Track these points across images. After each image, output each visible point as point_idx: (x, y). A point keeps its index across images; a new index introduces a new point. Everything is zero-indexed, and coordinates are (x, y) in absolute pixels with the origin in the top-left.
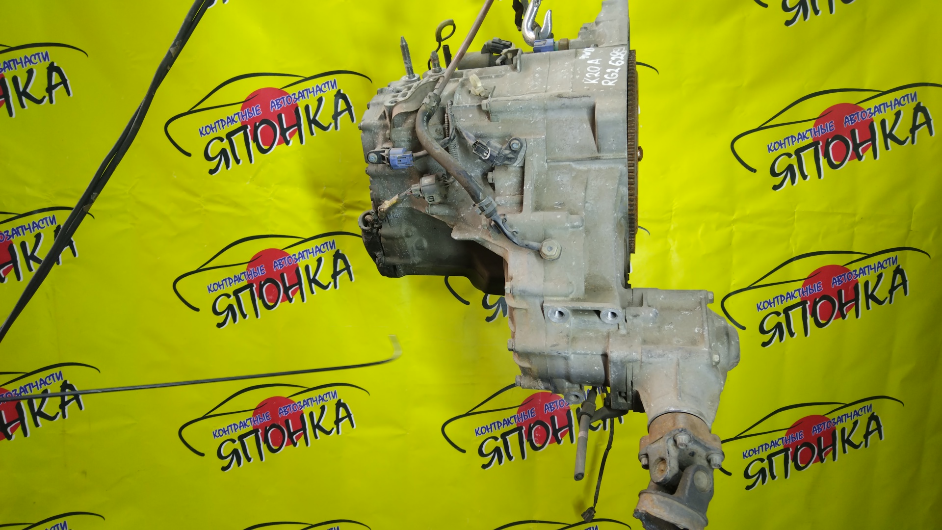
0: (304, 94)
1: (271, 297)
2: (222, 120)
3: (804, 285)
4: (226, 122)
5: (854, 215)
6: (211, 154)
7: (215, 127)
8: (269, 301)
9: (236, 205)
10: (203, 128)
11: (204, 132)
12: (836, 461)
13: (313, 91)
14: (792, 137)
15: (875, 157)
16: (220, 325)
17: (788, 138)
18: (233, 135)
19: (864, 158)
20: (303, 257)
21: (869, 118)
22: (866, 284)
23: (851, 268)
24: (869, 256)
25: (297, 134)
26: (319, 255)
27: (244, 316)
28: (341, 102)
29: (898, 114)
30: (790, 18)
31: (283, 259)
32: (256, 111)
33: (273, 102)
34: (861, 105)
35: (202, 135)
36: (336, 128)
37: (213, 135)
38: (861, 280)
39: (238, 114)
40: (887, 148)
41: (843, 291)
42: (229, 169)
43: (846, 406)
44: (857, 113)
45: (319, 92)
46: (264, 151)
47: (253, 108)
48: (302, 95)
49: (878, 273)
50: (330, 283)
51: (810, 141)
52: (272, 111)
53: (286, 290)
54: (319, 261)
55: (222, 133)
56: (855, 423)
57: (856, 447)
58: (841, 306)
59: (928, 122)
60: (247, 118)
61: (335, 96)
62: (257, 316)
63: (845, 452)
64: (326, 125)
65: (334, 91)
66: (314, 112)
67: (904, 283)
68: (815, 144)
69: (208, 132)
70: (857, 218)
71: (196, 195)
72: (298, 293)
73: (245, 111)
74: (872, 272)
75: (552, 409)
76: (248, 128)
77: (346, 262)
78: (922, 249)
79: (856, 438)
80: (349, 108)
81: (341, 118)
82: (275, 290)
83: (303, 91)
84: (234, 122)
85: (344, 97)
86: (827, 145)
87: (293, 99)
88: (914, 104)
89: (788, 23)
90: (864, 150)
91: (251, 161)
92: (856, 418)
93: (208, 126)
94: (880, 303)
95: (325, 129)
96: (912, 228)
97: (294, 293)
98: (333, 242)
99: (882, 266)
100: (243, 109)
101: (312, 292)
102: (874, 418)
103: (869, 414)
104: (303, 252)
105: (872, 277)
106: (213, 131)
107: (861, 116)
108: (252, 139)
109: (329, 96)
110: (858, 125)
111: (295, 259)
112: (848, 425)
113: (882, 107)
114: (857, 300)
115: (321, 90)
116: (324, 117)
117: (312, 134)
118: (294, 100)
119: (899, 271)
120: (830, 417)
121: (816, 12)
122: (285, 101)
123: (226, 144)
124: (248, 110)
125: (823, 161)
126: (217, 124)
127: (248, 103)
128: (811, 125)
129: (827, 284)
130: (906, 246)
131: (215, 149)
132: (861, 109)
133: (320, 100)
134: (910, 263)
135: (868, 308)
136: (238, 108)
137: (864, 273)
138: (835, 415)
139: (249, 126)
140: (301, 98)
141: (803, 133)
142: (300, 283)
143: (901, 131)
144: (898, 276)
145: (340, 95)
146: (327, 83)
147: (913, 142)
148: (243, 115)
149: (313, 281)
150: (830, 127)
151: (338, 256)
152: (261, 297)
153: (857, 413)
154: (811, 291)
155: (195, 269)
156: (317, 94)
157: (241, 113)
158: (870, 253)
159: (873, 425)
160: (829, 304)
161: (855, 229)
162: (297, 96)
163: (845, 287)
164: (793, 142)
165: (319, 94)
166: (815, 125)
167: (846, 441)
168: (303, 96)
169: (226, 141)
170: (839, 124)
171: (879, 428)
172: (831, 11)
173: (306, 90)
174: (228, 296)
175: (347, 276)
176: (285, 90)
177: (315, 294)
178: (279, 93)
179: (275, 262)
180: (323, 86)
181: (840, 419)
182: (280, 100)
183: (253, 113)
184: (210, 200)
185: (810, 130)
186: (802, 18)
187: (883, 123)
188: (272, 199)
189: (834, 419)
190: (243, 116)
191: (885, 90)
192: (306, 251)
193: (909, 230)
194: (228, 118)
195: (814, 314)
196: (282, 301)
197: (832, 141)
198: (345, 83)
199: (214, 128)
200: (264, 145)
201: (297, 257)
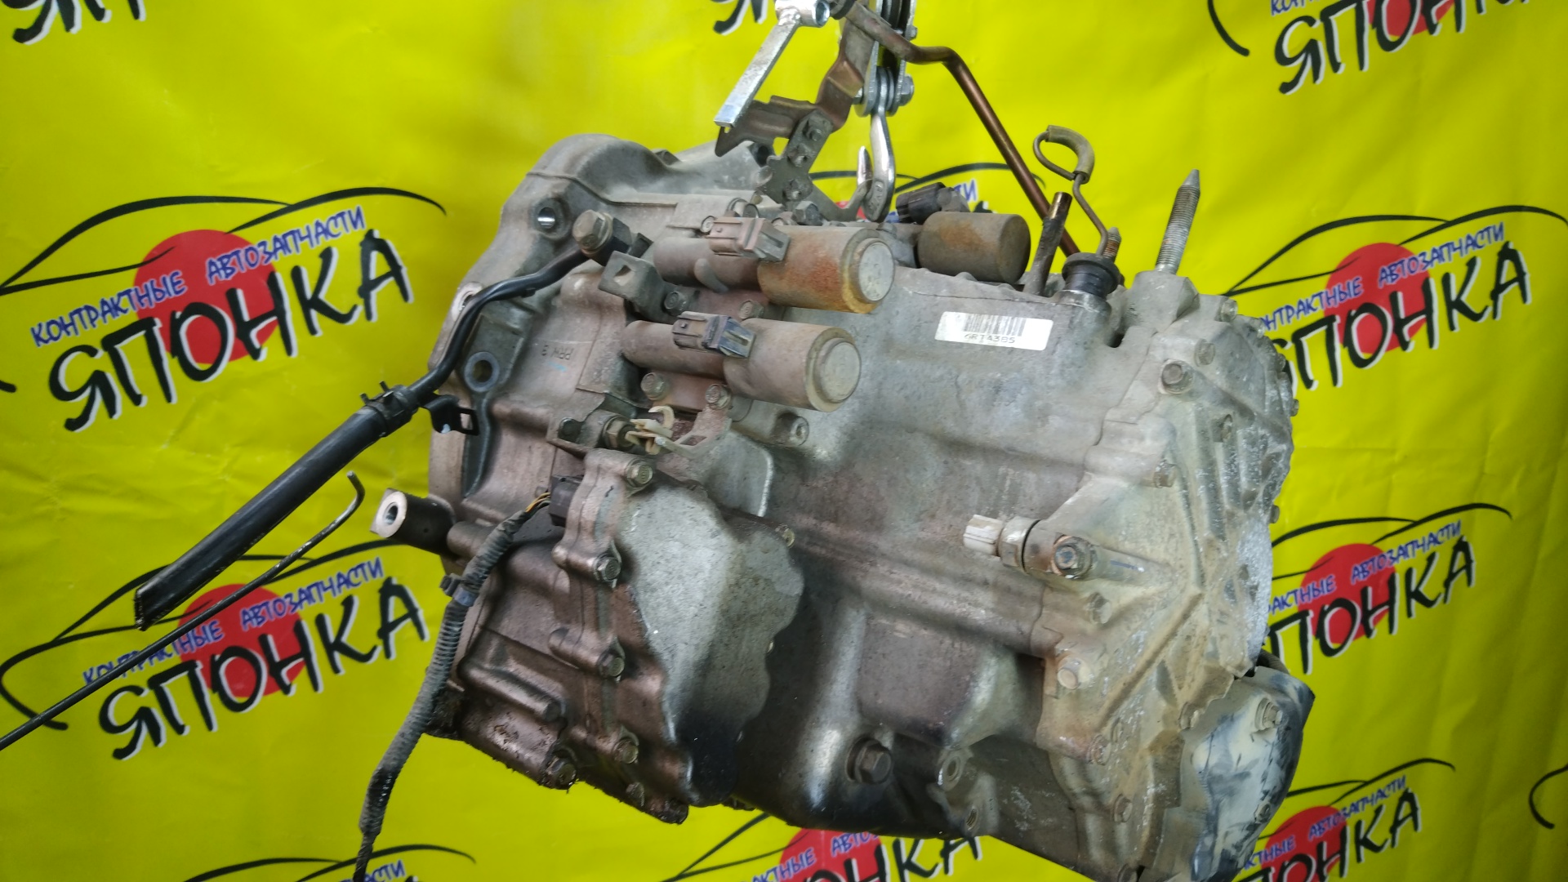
0: (286, 242)
1: (240, 686)
2: (88, 308)
3: (1304, 583)
4: (100, 311)
5: (1393, 451)
6: (67, 386)
7: (72, 324)
8: (237, 693)
9: (140, 496)
10: (40, 325)
11: (44, 335)
12: (1345, 876)
13: (309, 236)
14: (1288, 307)
15: (1431, 343)
16: (120, 754)
17: (1280, 311)
18: (120, 341)
19: (1411, 346)
20: (309, 598)
21: (1422, 271)
22: (1409, 574)
23: (1385, 546)
24: (1415, 524)
25: (276, 333)
26: (345, 591)
27: (179, 729)
28: (376, 257)
29: (1471, 264)
30: (1289, 79)
31: (263, 605)
32: (173, 286)
33: (212, 263)
34: (1409, 246)
35: (41, 343)
36: (369, 315)
37: (67, 342)
38: (1400, 567)
39: (127, 292)
40: (1452, 327)
41: (1370, 590)
42: (116, 417)
43: (1366, 783)
44: (1401, 262)
45: (322, 237)
46: (198, 376)
47: (164, 279)
48: (281, 244)
49: (1428, 553)
50: (374, 648)
51: (1318, 314)
52: (212, 282)
53: (275, 669)
54: (348, 603)
55: (93, 336)
56: (1378, 811)
57: (1375, 849)
58: (1366, 614)
59: (1520, 278)
60: (151, 302)
61: (362, 244)
62: (209, 725)
63: (1359, 859)
64: (344, 311)
65: (358, 235)
66: (315, 282)
67: (1468, 567)
68: (1327, 321)
69: (55, 334)
70: (1397, 458)
71: (37, 477)
72: (304, 673)
73: (146, 286)
74: (1418, 551)
75: (847, 846)
76: (154, 324)
77: (407, 601)
78: (1501, 505)
79: (1377, 836)
80: (395, 271)
81: (378, 294)
82: (248, 670)
83: (285, 236)
84: (120, 313)
85: (382, 247)
86: (1349, 321)
87: (261, 254)
88: (1497, 246)
89: (1286, 88)
90: (1413, 331)
91: (168, 398)
92: (1380, 801)
93: (53, 322)
94: (1428, 603)
95: (343, 318)
96: (1487, 470)
97: (293, 674)
98: (378, 564)
99: (1436, 541)
100: (138, 281)
101: (336, 670)
102: (1408, 797)
103: (1399, 793)
104: (309, 588)
105: (1417, 560)
106: (68, 333)
107: (1409, 267)
108: (167, 349)
109: (347, 244)
110: (1402, 285)
111: (291, 603)
112: (1366, 814)
113: (1445, 250)
114: (1391, 602)
115: (326, 232)
116: (340, 291)
117: (313, 331)
118: (263, 258)
119: (1462, 546)
120: (1338, 806)
121: (1335, 66)
122: (243, 259)
123: (103, 361)
124: (152, 282)
125: (1341, 352)
126: (76, 317)
127: (152, 265)
128: (1320, 285)
129: (1342, 580)
130: (1476, 501)
131: (75, 373)
132: (1408, 253)
133: (326, 255)
134: (1481, 531)
135: (1409, 614)
136: (127, 280)
137: (1405, 554)
138: (1347, 802)
139: (157, 321)
140: (280, 252)
141: (1307, 300)
142: (305, 653)
143: (1476, 297)
144: (1460, 555)
145: (373, 243)
146: (341, 215)
147: (1495, 315)
148: (141, 294)
149: (335, 647)
150: (1354, 288)
151: (389, 590)
152: (216, 686)
153: (1381, 794)
154: (1316, 593)
155: (49, 639)
156: (318, 242)
157: (136, 290)
158: (1417, 518)
159: (1406, 808)
160: (1347, 614)
161: (1394, 476)
162: (270, 248)
163: (1373, 580)
164: (1289, 317)
165: (324, 242)
166: (1330, 285)
167: (1363, 842)
168: (285, 247)
169: (102, 354)
170: (1370, 282)
171: (1414, 814)
172: (1361, 65)
173: (292, 233)
174: (137, 691)
175: (413, 632)
176: (240, 234)
177: (343, 672)
178: (228, 241)
179: (245, 613)
180: (332, 222)
181: (1355, 807)
182: (228, 257)
183: (164, 289)
184: (70, 488)
185: (1320, 294)
186: (1311, 78)
187: (1446, 280)
188: (228, 479)
189: (1345, 809)
190: (140, 298)
191: (1450, 218)
192: (316, 585)
193: (1482, 474)
194: (104, 303)
195: (1319, 633)
196: (267, 692)
197: (1357, 315)
198: (380, 215)
199: (69, 325)
200: (198, 360)
201: (296, 599)
